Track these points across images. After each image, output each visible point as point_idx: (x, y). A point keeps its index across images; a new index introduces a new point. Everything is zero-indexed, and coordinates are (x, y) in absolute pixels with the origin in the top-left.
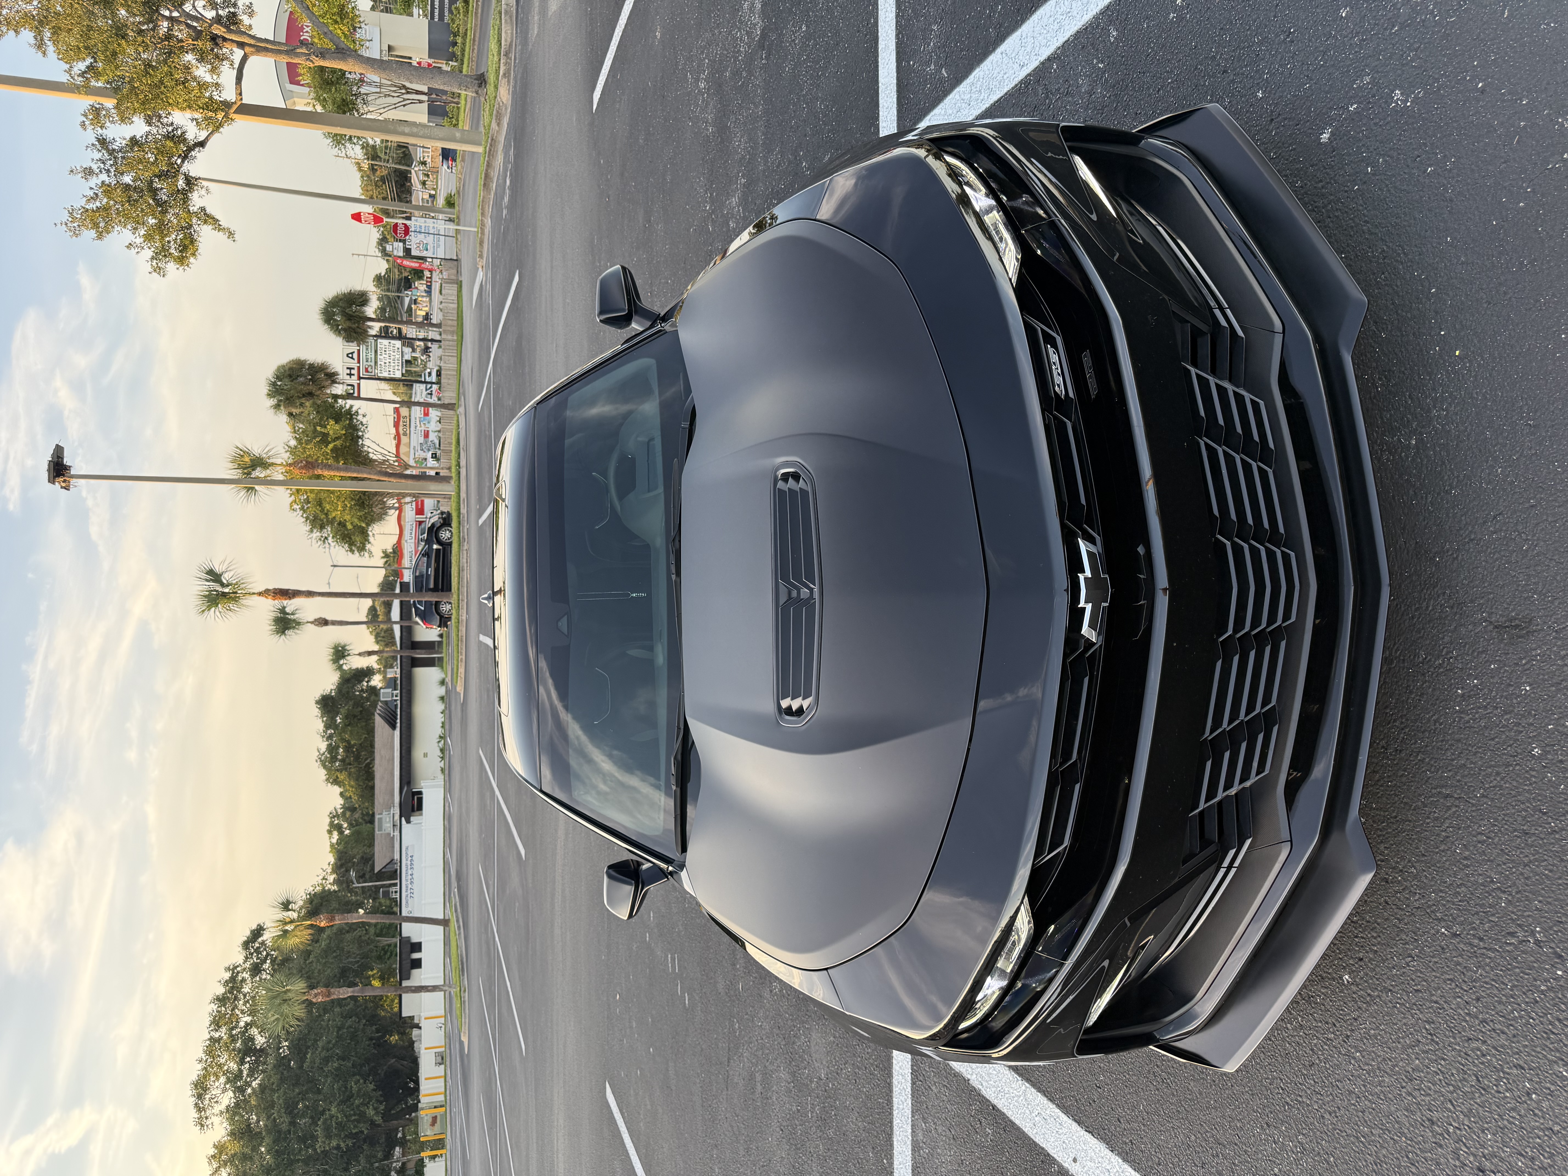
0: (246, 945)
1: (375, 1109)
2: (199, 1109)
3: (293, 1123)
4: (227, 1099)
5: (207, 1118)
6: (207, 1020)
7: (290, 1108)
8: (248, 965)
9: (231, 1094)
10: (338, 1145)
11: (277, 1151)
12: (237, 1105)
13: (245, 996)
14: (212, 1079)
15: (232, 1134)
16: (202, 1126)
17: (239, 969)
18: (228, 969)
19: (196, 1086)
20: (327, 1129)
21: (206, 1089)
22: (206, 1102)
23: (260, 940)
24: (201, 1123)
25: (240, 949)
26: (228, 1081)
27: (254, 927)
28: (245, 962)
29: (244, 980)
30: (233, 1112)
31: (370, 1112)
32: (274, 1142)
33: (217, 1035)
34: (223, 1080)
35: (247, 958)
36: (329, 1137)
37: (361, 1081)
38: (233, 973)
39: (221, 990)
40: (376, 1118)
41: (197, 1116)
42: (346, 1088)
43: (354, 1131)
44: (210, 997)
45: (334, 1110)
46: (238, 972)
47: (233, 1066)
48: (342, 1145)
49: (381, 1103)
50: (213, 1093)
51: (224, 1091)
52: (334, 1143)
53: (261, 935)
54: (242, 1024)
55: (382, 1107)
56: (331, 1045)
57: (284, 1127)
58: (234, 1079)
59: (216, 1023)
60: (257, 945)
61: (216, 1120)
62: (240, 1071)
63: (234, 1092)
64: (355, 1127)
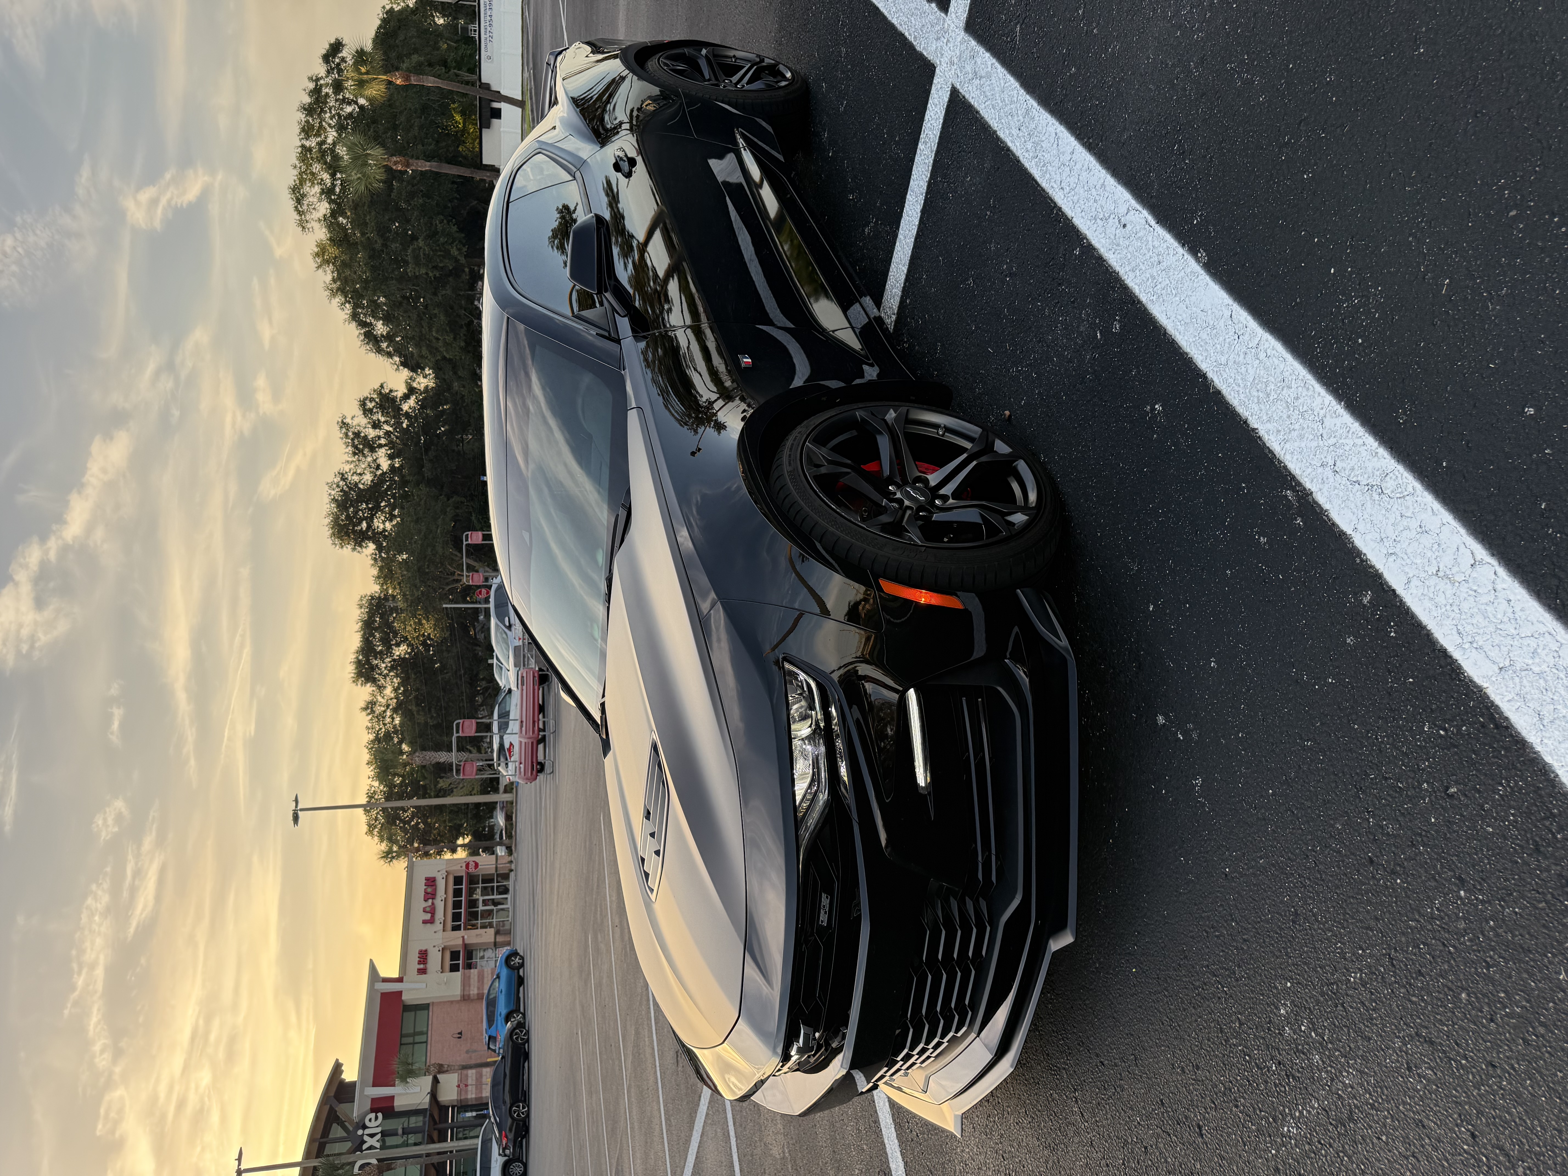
0: (326, 58)
1: (459, 250)
2: (300, 213)
3: (385, 245)
4: (324, 208)
5: (307, 222)
6: (297, 130)
7: (383, 230)
8: (329, 80)
9: (327, 205)
10: (427, 274)
11: (372, 266)
12: (334, 214)
13: (330, 109)
14: (308, 184)
15: (331, 239)
16: (303, 228)
17: (322, 82)
18: (310, 79)
19: (294, 191)
20: (416, 258)
21: (303, 196)
22: (305, 207)
23: (340, 55)
24: (303, 225)
25: (321, 61)
26: (323, 192)
27: (333, 41)
28: (327, 77)
29: (327, 94)
30: (331, 221)
31: (454, 252)
32: (370, 258)
33: (307, 144)
34: (317, 189)
35: (328, 72)
36: (417, 263)
37: (445, 221)
38: (317, 85)
39: (307, 100)
40: (459, 257)
41: (298, 217)
42: (431, 224)
43: (441, 265)
44: (297, 105)
45: (421, 243)
46: (321, 86)
47: (326, 176)
48: (431, 274)
49: (464, 246)
50: (311, 199)
51: (320, 200)
52: (423, 271)
53: (340, 51)
54: (330, 140)
55: (465, 249)
56: (415, 182)
57: (378, 246)
58: (328, 192)
59: (307, 131)
60: (337, 60)
61: (316, 225)
62: (334, 185)
63: (329, 203)
64: (441, 261)
